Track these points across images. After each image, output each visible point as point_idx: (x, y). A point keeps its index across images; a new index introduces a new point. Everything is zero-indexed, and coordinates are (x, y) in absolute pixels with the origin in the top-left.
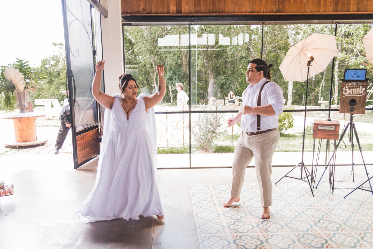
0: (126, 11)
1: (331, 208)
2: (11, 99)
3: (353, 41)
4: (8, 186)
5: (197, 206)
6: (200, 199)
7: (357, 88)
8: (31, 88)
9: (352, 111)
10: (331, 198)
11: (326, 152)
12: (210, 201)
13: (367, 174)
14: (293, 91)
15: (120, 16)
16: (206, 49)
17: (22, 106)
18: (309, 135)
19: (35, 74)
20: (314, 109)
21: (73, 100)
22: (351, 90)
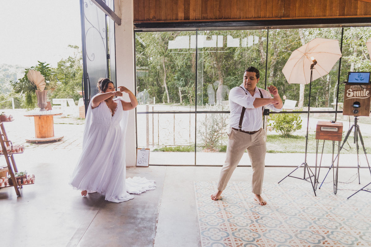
0: (138, 19)
1: (332, 208)
2: (32, 99)
4: (30, 176)
5: (199, 201)
7: (361, 91)
8: (51, 88)
17: (42, 105)
19: (54, 75)
21: (88, 100)
22: (355, 92)
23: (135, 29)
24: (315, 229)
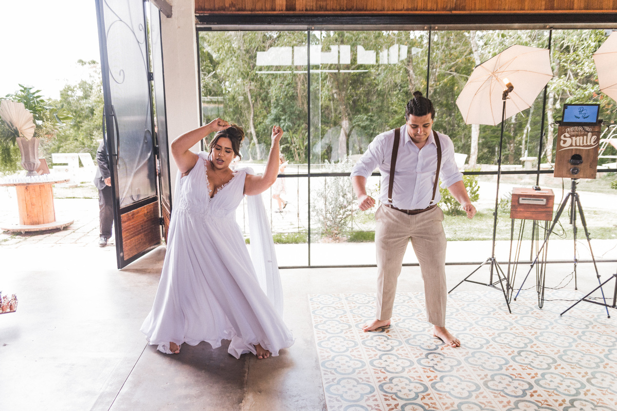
0: (203, 7)
1: (539, 331)
2: (11, 154)
3: (577, 58)
4: (8, 296)
5: (319, 329)
6: (325, 318)
7: (583, 135)
8: (46, 134)
9: (574, 173)
10: (538, 315)
11: (531, 241)
12: (342, 322)
13: (598, 277)
14: (479, 140)
15: (193, 15)
16: (337, 71)
17: (30, 164)
18: (504, 212)
19: (51, 111)
20: (513, 170)
21: (116, 155)
22: (574, 138)
23: (198, 26)
24: (514, 371)
